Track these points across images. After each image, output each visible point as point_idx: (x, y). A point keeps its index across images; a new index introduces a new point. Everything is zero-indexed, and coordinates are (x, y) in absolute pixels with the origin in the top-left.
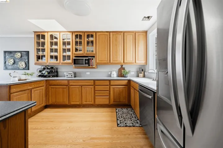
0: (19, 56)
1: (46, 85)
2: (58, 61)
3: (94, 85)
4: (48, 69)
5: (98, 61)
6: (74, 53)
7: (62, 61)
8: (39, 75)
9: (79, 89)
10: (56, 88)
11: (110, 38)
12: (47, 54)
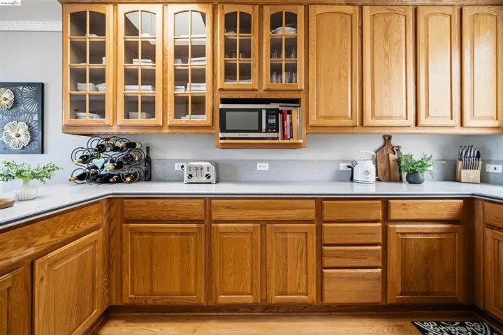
0: (6, 99)
1: (110, 221)
2: (158, 120)
3: (320, 219)
4: (115, 149)
5: (313, 120)
6: (219, 86)
7: (171, 120)
8: (80, 172)
9: (252, 238)
10: (153, 233)
11: (361, 28)
12: (111, 91)
